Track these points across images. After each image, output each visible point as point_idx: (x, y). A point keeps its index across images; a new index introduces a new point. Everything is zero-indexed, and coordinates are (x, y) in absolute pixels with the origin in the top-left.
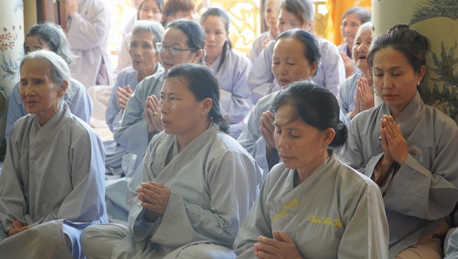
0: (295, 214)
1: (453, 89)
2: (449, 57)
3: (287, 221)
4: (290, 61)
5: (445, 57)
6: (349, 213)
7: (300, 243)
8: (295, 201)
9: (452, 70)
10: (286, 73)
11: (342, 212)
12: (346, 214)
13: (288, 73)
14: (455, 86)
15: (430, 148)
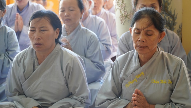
0: (142, 80)
1: (168, 18)
2: (167, 2)
3: (137, 85)
4: (71, 9)
5: (165, 2)
6: (176, 75)
7: (147, 96)
8: (143, 73)
9: (168, 8)
10: (69, 15)
11: (172, 76)
12: (174, 77)
13: (70, 15)
14: (169, 17)
15: (168, 47)
